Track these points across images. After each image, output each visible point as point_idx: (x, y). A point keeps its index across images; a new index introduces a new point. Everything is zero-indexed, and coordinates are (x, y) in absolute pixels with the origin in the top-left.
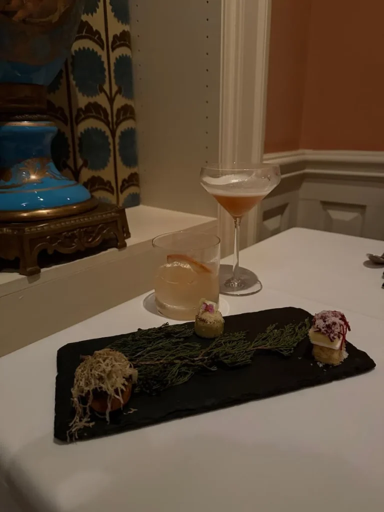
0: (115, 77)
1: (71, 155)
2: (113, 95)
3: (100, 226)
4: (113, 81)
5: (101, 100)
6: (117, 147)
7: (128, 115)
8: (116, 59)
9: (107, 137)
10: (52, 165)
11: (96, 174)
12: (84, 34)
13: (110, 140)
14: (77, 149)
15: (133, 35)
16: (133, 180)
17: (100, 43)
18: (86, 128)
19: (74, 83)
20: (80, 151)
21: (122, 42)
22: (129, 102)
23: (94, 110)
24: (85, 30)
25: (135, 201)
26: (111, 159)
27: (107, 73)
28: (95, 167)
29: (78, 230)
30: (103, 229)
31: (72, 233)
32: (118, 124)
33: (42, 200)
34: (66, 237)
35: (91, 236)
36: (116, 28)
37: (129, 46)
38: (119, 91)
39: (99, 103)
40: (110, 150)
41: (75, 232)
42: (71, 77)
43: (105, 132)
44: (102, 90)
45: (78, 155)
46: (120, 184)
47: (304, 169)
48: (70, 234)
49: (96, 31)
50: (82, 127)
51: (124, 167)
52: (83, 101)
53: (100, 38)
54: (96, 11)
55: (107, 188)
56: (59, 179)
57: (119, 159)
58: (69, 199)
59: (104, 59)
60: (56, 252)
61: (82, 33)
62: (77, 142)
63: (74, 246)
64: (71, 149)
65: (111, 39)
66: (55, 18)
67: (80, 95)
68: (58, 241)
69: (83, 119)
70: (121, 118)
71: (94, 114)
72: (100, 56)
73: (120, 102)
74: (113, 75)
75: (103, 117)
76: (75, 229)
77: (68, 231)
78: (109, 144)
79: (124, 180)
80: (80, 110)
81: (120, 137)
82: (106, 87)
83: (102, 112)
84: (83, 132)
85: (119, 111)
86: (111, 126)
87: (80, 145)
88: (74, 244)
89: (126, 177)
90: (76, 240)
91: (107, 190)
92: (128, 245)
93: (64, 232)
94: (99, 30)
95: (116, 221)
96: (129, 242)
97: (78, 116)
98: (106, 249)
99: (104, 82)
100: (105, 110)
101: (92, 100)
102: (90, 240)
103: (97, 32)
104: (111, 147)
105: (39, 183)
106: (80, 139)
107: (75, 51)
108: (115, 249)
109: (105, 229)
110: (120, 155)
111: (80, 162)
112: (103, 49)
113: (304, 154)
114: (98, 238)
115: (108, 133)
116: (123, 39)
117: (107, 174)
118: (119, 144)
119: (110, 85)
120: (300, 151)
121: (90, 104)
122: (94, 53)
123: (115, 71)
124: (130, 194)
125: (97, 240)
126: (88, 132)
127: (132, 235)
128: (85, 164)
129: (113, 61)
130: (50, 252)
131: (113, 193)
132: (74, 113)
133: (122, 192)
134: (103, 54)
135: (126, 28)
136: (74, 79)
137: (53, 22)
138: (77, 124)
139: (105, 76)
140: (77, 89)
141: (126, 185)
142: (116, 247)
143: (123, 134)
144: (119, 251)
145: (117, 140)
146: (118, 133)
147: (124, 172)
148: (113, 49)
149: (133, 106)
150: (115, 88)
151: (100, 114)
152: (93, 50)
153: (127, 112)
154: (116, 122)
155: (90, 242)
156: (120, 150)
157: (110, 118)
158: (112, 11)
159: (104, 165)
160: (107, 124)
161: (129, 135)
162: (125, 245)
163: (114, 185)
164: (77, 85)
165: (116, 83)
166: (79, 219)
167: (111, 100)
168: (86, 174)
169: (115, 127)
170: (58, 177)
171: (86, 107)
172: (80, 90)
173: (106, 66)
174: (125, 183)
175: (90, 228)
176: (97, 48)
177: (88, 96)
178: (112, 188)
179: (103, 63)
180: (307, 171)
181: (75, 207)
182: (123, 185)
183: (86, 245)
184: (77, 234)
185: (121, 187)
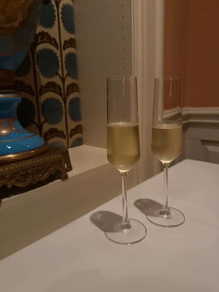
0: (66, 66)
1: (37, 115)
2: (65, 76)
3: (48, 165)
4: (64, 68)
5: (57, 80)
6: (68, 109)
7: (74, 90)
8: (66, 55)
9: (61, 103)
10: (17, 123)
11: (53, 126)
12: (45, 40)
13: (63, 105)
14: (41, 111)
15: (77, 40)
16: (78, 129)
17: (56, 45)
18: (46, 98)
19: (38, 70)
20: (42, 113)
21: (70, 45)
22: (75, 81)
23: (52, 87)
24: (46, 38)
25: (79, 142)
26: (64, 117)
27: (60, 64)
28: (52, 123)
29: (31, 169)
30: (50, 167)
31: (26, 171)
32: (68, 95)
34: (22, 175)
35: (41, 173)
36: (66, 36)
37: (75, 47)
38: (68, 75)
39: (55, 82)
40: (62, 111)
41: (29, 170)
42: (37, 66)
43: (59, 101)
44: (57, 74)
45: (41, 115)
46: (69, 132)
48: (25, 172)
49: (53, 38)
50: (44, 98)
51: (72, 121)
52: (44, 81)
53: (56, 42)
54: (53, 27)
55: (61, 135)
56: (21, 133)
57: (69, 117)
58: (29, 146)
59: (58, 55)
60: (13, 186)
61: (44, 39)
62: (40, 106)
63: (27, 181)
64: (36, 111)
65: (63, 43)
66: (16, 24)
67: (42, 77)
68: (16, 178)
69: (45, 92)
70: (70, 91)
71: (52, 89)
72: (56, 54)
73: (69, 81)
74: (64, 64)
75: (57, 91)
76: (29, 169)
77: (23, 171)
78: (62, 107)
79: (72, 130)
80: (42, 87)
81: (70, 103)
82: (60, 72)
84: (45, 100)
85: (68, 87)
86: (63, 97)
87: (43, 109)
88: (28, 180)
89: (74, 128)
90: (29, 176)
91: (61, 137)
92: (69, 177)
93: (20, 171)
94: (55, 37)
95: (60, 161)
96: (70, 174)
97: (41, 90)
98: (52, 181)
99: (58, 69)
100: (59, 86)
101: (50, 80)
102: (40, 176)
104: (64, 109)
106: (42, 105)
107: (40, 51)
108: (59, 180)
109: (52, 167)
110: (70, 114)
111: (43, 119)
112: (57, 48)
113: (188, 110)
114: (46, 174)
115: (61, 101)
116: (71, 43)
117: (60, 126)
118: (69, 107)
119: (62, 71)
121: (49, 82)
122: (52, 52)
123: (65, 62)
124: (76, 139)
125: (45, 175)
126: (47, 101)
127: (73, 168)
128: (46, 121)
129: (64, 56)
130: (9, 186)
131: (64, 138)
132: (39, 88)
133: (71, 137)
134: (57, 52)
135: (73, 36)
136: (39, 68)
137: (15, 26)
138: (41, 95)
139: (59, 66)
140: (40, 74)
143: (72, 101)
144: (63, 181)
145: (68, 105)
146: (68, 101)
147: (72, 125)
148: (64, 49)
149: (77, 83)
150: (65, 73)
151: (56, 89)
152: (51, 49)
153: (74, 87)
154: (67, 93)
156: (69, 111)
157: (62, 91)
158: (64, 26)
159: (58, 121)
160: (61, 95)
161: (76, 102)
162: (66, 177)
163: (65, 133)
164: (40, 71)
165: (66, 69)
166: (33, 161)
167: (63, 80)
168: (46, 127)
169: (66, 97)
170: (21, 131)
171: (46, 84)
172: (42, 74)
173: (59, 59)
174: (73, 132)
175: (41, 167)
176: (54, 49)
177: (48, 78)
178: (64, 135)
179: (57, 57)
180: (191, 120)
181: (33, 152)
182: (71, 132)
183: (37, 180)
184: (30, 172)
185: (71, 134)
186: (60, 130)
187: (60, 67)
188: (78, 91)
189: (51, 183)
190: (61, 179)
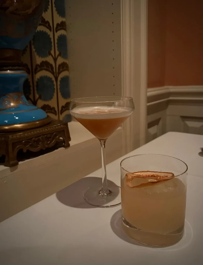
0: (58, 47)
1: (32, 92)
2: (56, 56)
3: (55, 133)
5: (50, 59)
6: (59, 87)
7: (65, 68)
8: (58, 37)
9: (53, 81)
10: (23, 96)
11: (46, 103)
12: (40, 23)
13: (55, 83)
14: (35, 88)
15: (68, 23)
16: (67, 106)
17: (49, 28)
18: (41, 76)
19: (34, 50)
20: (37, 90)
21: (61, 27)
22: (65, 61)
23: (46, 65)
26: (55, 94)
27: (53, 44)
28: (45, 100)
29: (42, 136)
30: (56, 135)
31: (38, 138)
32: (59, 73)
33: (17, 118)
34: (34, 141)
35: (49, 140)
36: (58, 19)
37: (65, 30)
38: (60, 55)
39: (48, 61)
40: (54, 89)
41: (40, 138)
42: (33, 47)
43: (51, 79)
44: (50, 54)
45: (36, 92)
46: (60, 109)
47: (168, 97)
48: (37, 139)
50: (38, 75)
51: (63, 99)
52: (39, 60)
53: (49, 25)
54: (47, 11)
55: (53, 111)
56: (28, 106)
57: (59, 94)
58: (34, 117)
59: (51, 36)
60: (28, 151)
62: (35, 84)
64: (32, 88)
65: (55, 26)
66: (30, 11)
67: (37, 57)
68: (30, 144)
69: (39, 71)
70: (61, 70)
71: (45, 68)
72: (49, 36)
73: (60, 60)
74: (56, 45)
75: (50, 70)
76: (40, 136)
77: (36, 137)
78: (54, 85)
79: (63, 107)
80: (37, 65)
81: (60, 81)
82: (52, 52)
83: (50, 67)
84: (39, 78)
85: (59, 66)
86: (55, 75)
87: (37, 86)
88: (39, 146)
89: (64, 105)
90: (40, 143)
91: (53, 113)
92: (71, 145)
93: (33, 138)
95: (64, 131)
96: (72, 143)
97: (36, 69)
98: (57, 148)
99: (51, 49)
100: (51, 65)
101: (44, 59)
102: (49, 142)
103: (48, 22)
104: (55, 87)
105: (16, 108)
106: (37, 82)
108: (63, 148)
110: (60, 92)
111: (37, 96)
112: (51, 30)
113: (168, 89)
114: (53, 142)
115: (54, 79)
116: (62, 26)
117: (52, 103)
118: (60, 85)
119: (55, 51)
120: (166, 87)
121: (43, 62)
122: (45, 34)
123: (57, 43)
124: (66, 115)
126: (42, 78)
127: (71, 139)
128: (40, 97)
129: (56, 37)
130: (25, 151)
131: (56, 114)
132: (34, 67)
133: (61, 114)
134: (50, 34)
135: (64, 20)
136: (34, 48)
137: (29, 13)
138: (36, 73)
139: (51, 46)
140: (36, 54)
141: (64, 109)
142: (64, 146)
143: (62, 79)
144: (65, 149)
145: (59, 83)
146: (59, 79)
147: (63, 102)
148: (56, 31)
149: (68, 63)
150: (57, 53)
152: (45, 32)
156: (60, 88)
157: (54, 70)
158: (56, 10)
159: (51, 98)
160: (53, 73)
161: (65, 80)
162: (68, 145)
163: (56, 109)
164: (36, 51)
165: (58, 50)
166: (42, 130)
167: (55, 60)
168: (41, 103)
169: (57, 75)
170: (27, 104)
171: (41, 64)
172: (37, 54)
173: (52, 40)
174: (63, 109)
175: (49, 135)
176: (47, 31)
177: (42, 57)
178: (55, 111)
179: (50, 39)
180: (171, 98)
181: (38, 122)
182: (62, 109)
183: (47, 146)
184: (41, 139)
185: (61, 111)
186: (52, 106)
187: (53, 48)
188: (68, 70)
189: (56, 151)
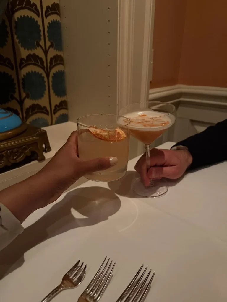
0: (49, 36)
1: (17, 91)
2: (47, 47)
3: (23, 147)
4: (47, 39)
5: (39, 52)
6: (51, 84)
7: (59, 62)
8: (49, 23)
9: (44, 77)
11: (36, 102)
12: (24, 6)
13: (46, 79)
14: (21, 86)
15: (62, 6)
16: (63, 105)
17: (36, 12)
18: (27, 72)
19: (17, 40)
20: (24, 87)
21: (53, 11)
22: (59, 53)
23: (33, 59)
24: (24, 3)
26: (47, 92)
27: (42, 33)
28: (34, 98)
29: (5, 152)
30: (25, 149)
32: (51, 68)
35: (16, 155)
37: (59, 14)
38: (52, 46)
39: (37, 54)
40: (45, 86)
42: (15, 37)
43: (41, 75)
44: (39, 45)
45: (22, 90)
46: (53, 108)
47: (179, 98)
49: (33, 3)
50: (24, 72)
51: (56, 97)
52: (24, 53)
53: (36, 8)
55: (44, 111)
57: (52, 91)
58: (6, 127)
59: (40, 23)
61: (23, 5)
62: (21, 81)
64: (17, 86)
65: (44, 9)
67: (22, 49)
69: (25, 66)
70: (54, 64)
71: (33, 62)
72: (37, 22)
73: (52, 53)
74: (46, 34)
75: (40, 64)
78: (45, 82)
79: (56, 106)
80: (22, 60)
81: (53, 77)
82: (42, 43)
83: (39, 61)
84: (25, 74)
85: (52, 59)
86: (46, 70)
87: (24, 84)
88: (3, 162)
89: (58, 104)
90: (4, 159)
91: (44, 113)
92: (46, 158)
94: (36, 3)
96: (47, 156)
97: (21, 64)
98: (29, 162)
99: (40, 39)
100: (41, 59)
101: (31, 52)
102: (15, 158)
103: (34, 5)
104: (46, 84)
106: (23, 79)
107: (18, 18)
108: (36, 161)
109: (27, 149)
110: (53, 89)
111: (24, 95)
112: (39, 16)
113: (180, 88)
114: (22, 156)
115: (44, 75)
116: (54, 9)
117: (43, 102)
118: (52, 81)
119: (45, 41)
121: (30, 55)
122: (32, 20)
123: (48, 32)
124: (61, 115)
125: (21, 157)
126: (28, 74)
127: (52, 149)
128: (27, 96)
129: (46, 25)
131: (48, 114)
132: (18, 61)
133: (55, 113)
134: (39, 20)
136: (17, 38)
138: (21, 69)
139: (41, 35)
140: (20, 45)
141: (58, 108)
143: (56, 75)
145: (51, 79)
146: (51, 74)
147: (56, 100)
148: (46, 17)
149: (62, 55)
150: (48, 44)
151: (38, 62)
152: (31, 17)
153: (58, 60)
154: (50, 66)
155: (16, 159)
156: (53, 86)
157: (45, 65)
159: (41, 96)
160: (43, 68)
161: (59, 76)
163: (48, 109)
164: (19, 42)
165: (49, 40)
166: (7, 143)
167: (46, 52)
168: (28, 103)
169: (49, 70)
171: (27, 57)
172: (22, 46)
173: (41, 28)
175: (15, 149)
176: (34, 16)
177: (28, 50)
178: (47, 111)
179: (39, 26)
182: (55, 109)
183: (12, 162)
184: (5, 155)
185: (54, 110)
186: (42, 106)
187: (42, 38)
188: (63, 64)
189: (27, 165)
190: (38, 161)
